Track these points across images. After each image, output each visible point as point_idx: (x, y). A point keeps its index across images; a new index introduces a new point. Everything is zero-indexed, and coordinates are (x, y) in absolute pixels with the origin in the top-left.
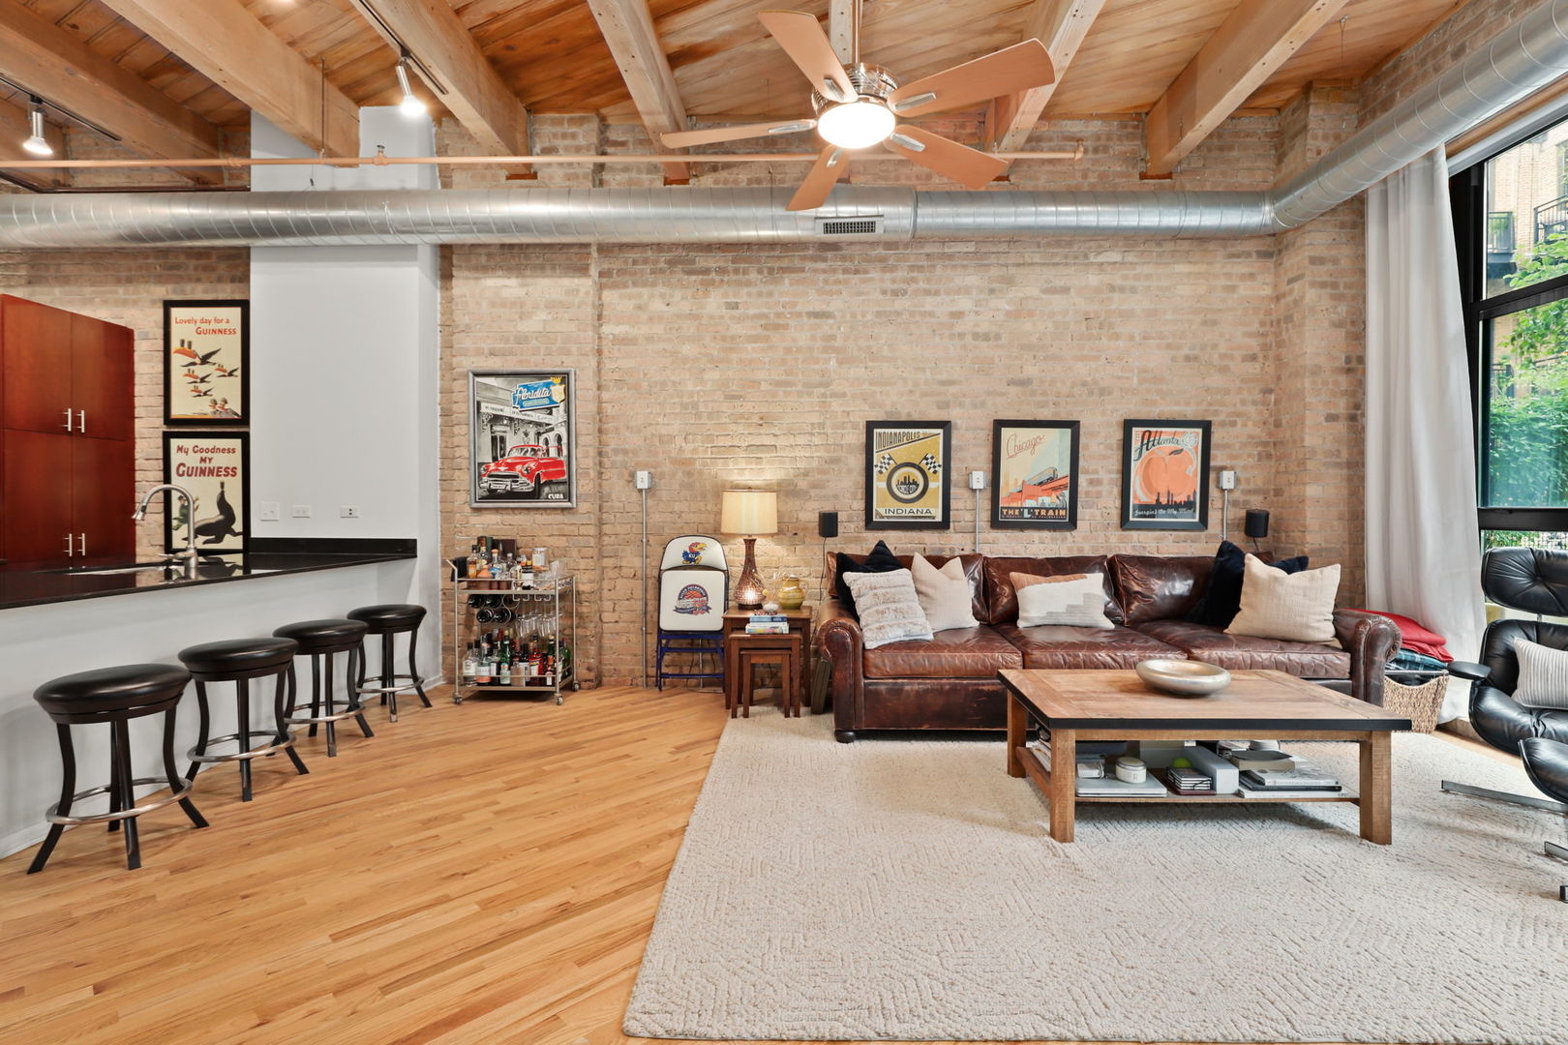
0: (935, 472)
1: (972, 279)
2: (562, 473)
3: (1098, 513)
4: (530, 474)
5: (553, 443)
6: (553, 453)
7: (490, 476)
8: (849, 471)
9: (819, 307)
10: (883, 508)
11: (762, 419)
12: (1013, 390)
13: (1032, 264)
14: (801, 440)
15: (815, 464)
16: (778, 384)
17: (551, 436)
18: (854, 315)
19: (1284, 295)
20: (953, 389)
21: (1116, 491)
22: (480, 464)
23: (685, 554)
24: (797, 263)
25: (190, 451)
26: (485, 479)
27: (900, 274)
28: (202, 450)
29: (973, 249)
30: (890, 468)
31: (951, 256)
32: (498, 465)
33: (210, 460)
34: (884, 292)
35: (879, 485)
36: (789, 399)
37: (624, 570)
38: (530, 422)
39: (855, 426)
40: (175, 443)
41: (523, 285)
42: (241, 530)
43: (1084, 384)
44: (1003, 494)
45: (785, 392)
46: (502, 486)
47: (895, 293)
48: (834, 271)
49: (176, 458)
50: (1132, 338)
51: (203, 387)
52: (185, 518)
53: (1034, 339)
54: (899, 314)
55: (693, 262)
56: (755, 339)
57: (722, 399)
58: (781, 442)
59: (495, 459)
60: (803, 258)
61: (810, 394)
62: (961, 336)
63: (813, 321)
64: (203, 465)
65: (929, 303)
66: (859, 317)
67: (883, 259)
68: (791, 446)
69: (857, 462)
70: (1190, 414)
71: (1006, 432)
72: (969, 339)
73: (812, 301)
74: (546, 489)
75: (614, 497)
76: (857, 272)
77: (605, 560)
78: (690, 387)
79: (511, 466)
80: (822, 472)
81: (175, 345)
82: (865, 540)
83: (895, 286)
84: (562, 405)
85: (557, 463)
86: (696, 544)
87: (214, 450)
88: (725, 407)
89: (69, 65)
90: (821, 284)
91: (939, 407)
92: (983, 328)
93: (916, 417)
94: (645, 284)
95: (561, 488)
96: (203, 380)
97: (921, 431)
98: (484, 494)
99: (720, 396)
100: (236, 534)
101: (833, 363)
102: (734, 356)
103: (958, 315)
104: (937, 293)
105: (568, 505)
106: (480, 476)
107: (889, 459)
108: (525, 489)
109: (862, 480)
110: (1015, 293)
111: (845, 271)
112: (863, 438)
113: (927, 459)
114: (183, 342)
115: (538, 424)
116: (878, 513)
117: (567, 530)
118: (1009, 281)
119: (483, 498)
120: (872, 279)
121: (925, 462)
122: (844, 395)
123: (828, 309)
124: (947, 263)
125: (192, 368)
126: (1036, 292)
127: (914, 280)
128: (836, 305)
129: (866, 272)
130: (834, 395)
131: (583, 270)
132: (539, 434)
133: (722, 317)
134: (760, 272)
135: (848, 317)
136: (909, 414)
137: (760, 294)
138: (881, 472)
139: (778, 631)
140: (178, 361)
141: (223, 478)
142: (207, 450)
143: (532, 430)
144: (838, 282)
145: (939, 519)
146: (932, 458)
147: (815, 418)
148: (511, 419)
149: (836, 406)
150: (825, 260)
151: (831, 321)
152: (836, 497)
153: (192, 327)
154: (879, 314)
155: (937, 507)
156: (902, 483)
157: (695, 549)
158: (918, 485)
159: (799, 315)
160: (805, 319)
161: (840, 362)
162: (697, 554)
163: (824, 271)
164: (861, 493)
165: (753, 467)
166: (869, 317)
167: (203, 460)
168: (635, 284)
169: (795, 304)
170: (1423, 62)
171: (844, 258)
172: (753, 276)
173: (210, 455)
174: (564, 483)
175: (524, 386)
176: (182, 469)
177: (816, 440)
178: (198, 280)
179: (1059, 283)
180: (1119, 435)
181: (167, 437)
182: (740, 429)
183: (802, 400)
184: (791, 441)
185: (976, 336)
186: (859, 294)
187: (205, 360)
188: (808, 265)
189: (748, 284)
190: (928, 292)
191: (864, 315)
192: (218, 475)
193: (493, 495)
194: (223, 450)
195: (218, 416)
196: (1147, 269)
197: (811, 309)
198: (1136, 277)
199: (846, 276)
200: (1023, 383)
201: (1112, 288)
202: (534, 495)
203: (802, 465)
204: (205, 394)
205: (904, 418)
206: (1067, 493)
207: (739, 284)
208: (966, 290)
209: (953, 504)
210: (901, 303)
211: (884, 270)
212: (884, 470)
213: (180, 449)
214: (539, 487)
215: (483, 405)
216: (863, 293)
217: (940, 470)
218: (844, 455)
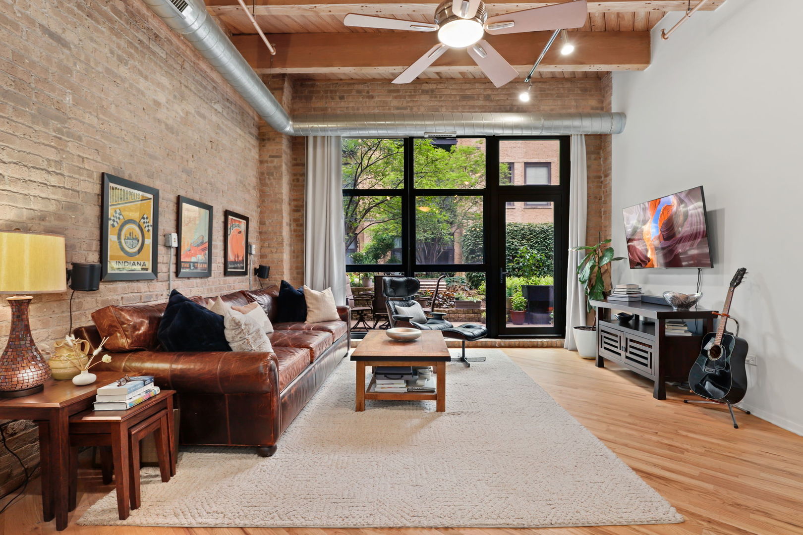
0: (148, 231)
1: (165, 81)
3: (216, 266)
8: (86, 221)
9: (54, 28)
10: (115, 260)
12: (184, 176)
13: (190, 89)
14: (37, 176)
15: (52, 207)
18: (87, 58)
19: (267, 162)
20: (156, 164)
21: (222, 253)
27: (122, 43)
29: (165, 57)
30: (120, 222)
31: (153, 53)
34: (112, 52)
35: (112, 238)
36: (20, 120)
39: (90, 175)
43: (211, 183)
44: (182, 252)
47: (120, 59)
50: (225, 161)
53: (192, 143)
54: (123, 80)
58: (10, 172)
61: (45, 124)
62: (159, 121)
63: (47, 39)
65: (142, 84)
66: (92, 64)
67: (110, 20)
68: (25, 181)
69: (92, 212)
70: (242, 211)
72: (163, 126)
76: (89, 15)
82: (100, 292)
83: (120, 52)
91: (149, 176)
92: (170, 122)
93: (134, 180)
97: (141, 193)
103: (157, 104)
104: (146, 78)
109: (97, 232)
110: (185, 106)
112: (97, 189)
113: (143, 218)
116: (112, 268)
118: (182, 95)
121: (142, 221)
122: (79, 138)
123: (63, 36)
124: (152, 57)
126: (193, 111)
127: (131, 56)
128: (70, 36)
129: (98, 22)
130: (69, 135)
135: (83, 58)
136: (130, 176)
138: (113, 226)
139: (152, 394)
145: (150, 271)
146: (147, 218)
149: (72, 147)
151: (66, 51)
154: (108, 70)
155: (149, 261)
156: (128, 238)
158: (138, 241)
159: (31, 22)
161: (76, 103)
164: (95, 245)
166: (100, 68)
170: (326, 92)
177: (53, 180)
179: (203, 111)
180: (224, 219)
183: (36, 127)
184: (24, 174)
185: (167, 126)
186: (92, 39)
190: (141, 73)
191: (96, 63)
197: (44, 23)
198: (227, 127)
199: (81, 13)
200: (188, 173)
201: (219, 127)
203: (37, 206)
205: (126, 178)
206: (207, 252)
208: (162, 87)
209: (160, 259)
210: (123, 71)
211: (111, 30)
212: (115, 224)
216: (96, 42)
217: (151, 228)
218: (80, 202)
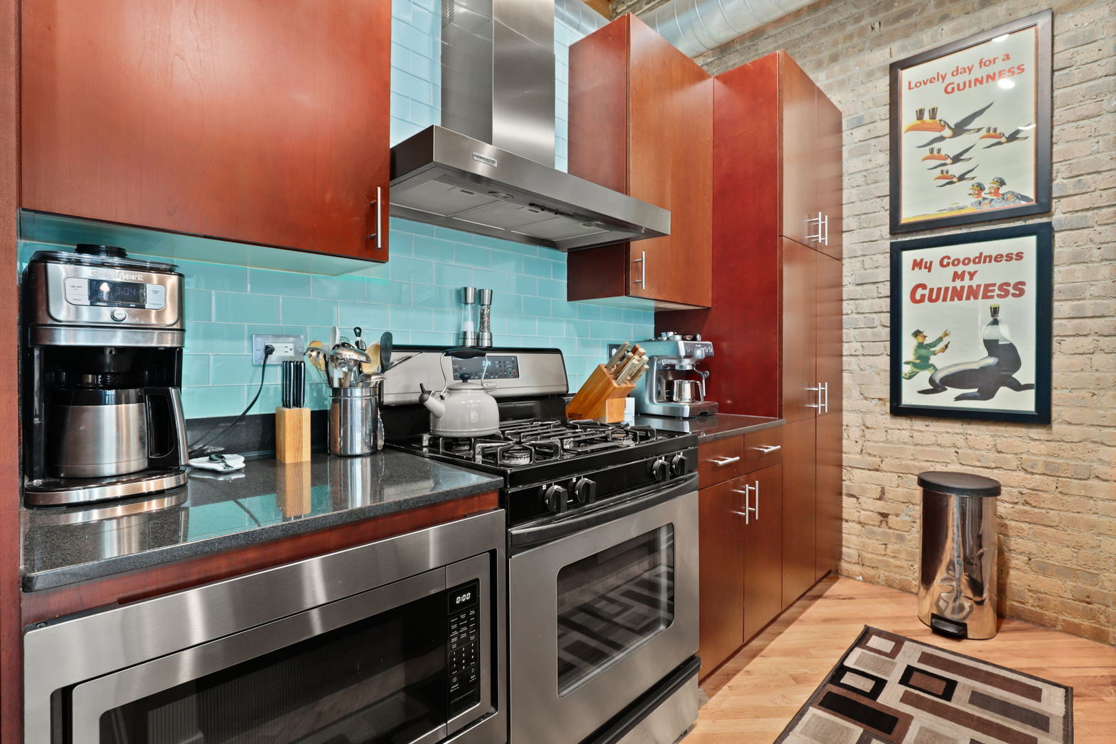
25: (936, 265)
28: (956, 262)
33: (972, 275)
40: (908, 257)
42: (1032, 380)
49: (909, 278)
51: (956, 170)
52: (923, 362)
64: (958, 284)
81: (907, 118)
87: (980, 259)
96: (956, 159)
100: (1018, 387)
114: (920, 114)
125: (936, 146)
140: (910, 142)
141: (996, 302)
142: (967, 261)
153: (939, 86)
167: (956, 276)
173: (971, 268)
176: (920, 292)
178: (944, 18)
181: (896, 253)
187: (959, 129)
192: (985, 297)
194: (998, 258)
195: (986, 208)
204: (961, 178)
213: (917, 264)
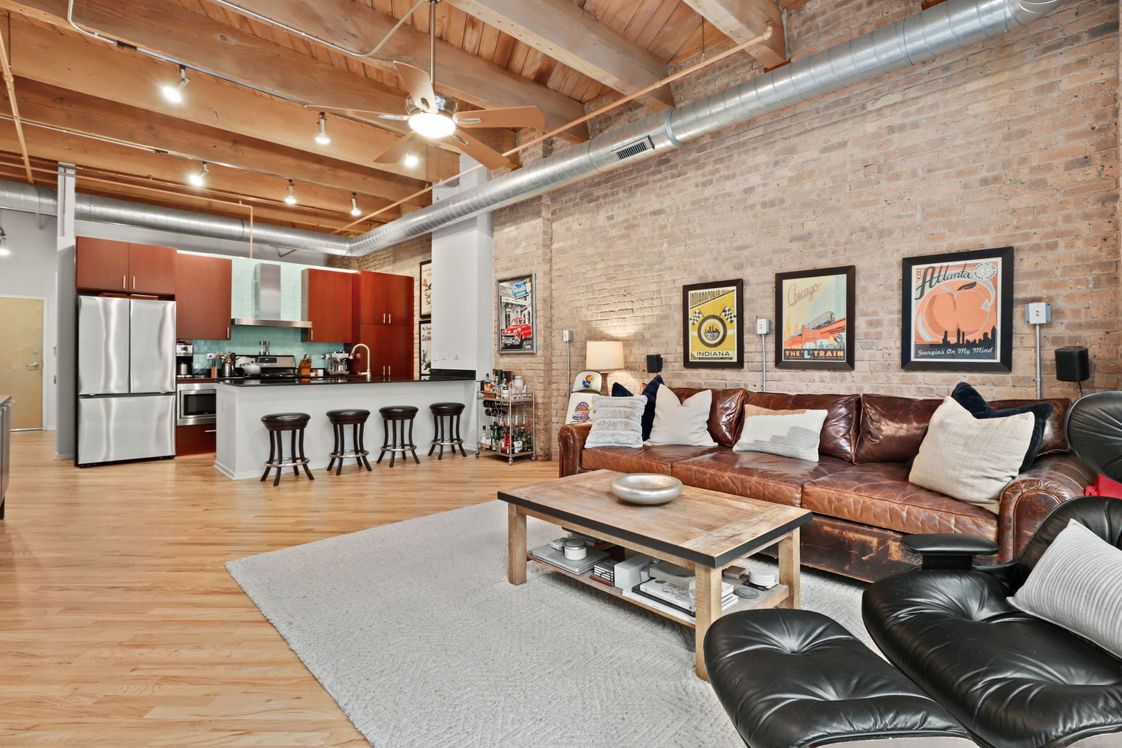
0: (731, 322)
1: (761, 158)
2: (530, 333)
3: (878, 354)
4: (518, 335)
5: (527, 316)
6: (527, 323)
7: (505, 336)
8: (674, 325)
9: (657, 207)
10: (696, 351)
11: (625, 291)
12: (795, 246)
13: (812, 130)
14: (646, 304)
15: (655, 320)
16: (633, 265)
17: (526, 312)
18: (678, 208)
20: (746, 252)
21: (897, 331)
22: (502, 330)
23: (584, 382)
24: (645, 179)
25: (426, 330)
26: (503, 338)
27: (708, 168)
29: (761, 133)
30: (700, 320)
31: (744, 144)
32: (508, 330)
34: (697, 186)
35: (693, 333)
36: (640, 275)
37: (561, 391)
38: (519, 305)
39: (677, 290)
40: (422, 326)
41: (517, 229)
43: (863, 229)
44: (785, 338)
45: (637, 271)
46: (510, 341)
47: (704, 184)
48: (666, 178)
49: (422, 333)
50: (914, 174)
53: (814, 196)
54: (707, 199)
55: (592, 194)
56: (621, 237)
57: (605, 281)
58: (636, 306)
59: (507, 327)
60: (648, 175)
61: (651, 270)
62: (752, 207)
63: (654, 217)
65: (728, 186)
66: (681, 209)
67: (696, 161)
68: (642, 308)
69: (679, 317)
70: (989, 243)
71: (787, 284)
72: (758, 209)
73: (653, 203)
74: (525, 343)
75: (557, 347)
76: (680, 175)
77: (553, 385)
78: (590, 274)
79: (512, 330)
80: (658, 325)
81: (423, 282)
82: (685, 376)
83: (705, 179)
84: (530, 294)
85: (528, 328)
86: (590, 376)
88: (607, 286)
89: (364, 176)
90: (658, 190)
91: (736, 269)
92: (771, 195)
93: (719, 279)
94: (570, 215)
95: (530, 342)
97: (721, 289)
98: (503, 346)
99: (604, 279)
101: (665, 245)
102: (611, 251)
103: (750, 190)
104: (734, 176)
105: (531, 351)
106: (502, 336)
107: (699, 313)
108: (517, 343)
109: (682, 330)
110: (797, 159)
111: (673, 176)
112: (682, 299)
113: (724, 311)
115: (521, 306)
116: (693, 356)
117: (534, 366)
118: (791, 151)
119: (503, 349)
120: (689, 178)
121: (724, 314)
122: (671, 268)
123: (662, 207)
124: (741, 150)
125: (426, 291)
126: (815, 154)
127: (717, 171)
128: (667, 203)
129: (686, 173)
130: (666, 269)
131: (538, 214)
132: (522, 311)
133: (605, 227)
134: (624, 191)
135: (674, 210)
136: (714, 277)
137: (624, 206)
138: (693, 324)
140: (423, 289)
143: (519, 310)
144: (668, 185)
145: (735, 360)
146: (729, 310)
147: (654, 287)
148: (512, 304)
149: (667, 276)
150: (660, 172)
151: (663, 215)
152: (667, 343)
154: (694, 203)
155: (734, 350)
156: (708, 332)
157: (589, 379)
158: (719, 333)
159: (645, 215)
160: (649, 217)
161: (669, 244)
162: (589, 382)
163: (660, 180)
164: (682, 340)
165: (621, 324)
166: (687, 207)
167: (429, 333)
168: (566, 216)
169: (643, 209)
171: (672, 168)
172: (621, 195)
174: (530, 339)
175: (516, 285)
176: (423, 337)
177: (656, 303)
178: (425, 251)
179: (836, 140)
180: (897, 275)
181: (420, 324)
182: (614, 299)
183: (647, 275)
184: (641, 304)
185: (764, 205)
186: (681, 191)
188: (651, 178)
189: (619, 201)
190: (727, 178)
191: (684, 205)
193: (507, 347)
196: (930, 100)
197: (652, 209)
198: (919, 111)
199: (674, 180)
200: (804, 238)
201: (891, 130)
202: (520, 346)
203: (647, 321)
205: (711, 280)
206: (844, 334)
207: (614, 202)
208: (756, 168)
209: (747, 348)
210: (709, 191)
211: (697, 168)
212: (695, 322)
213: (423, 329)
214: (522, 341)
215: (502, 297)
216: (683, 190)
217: (735, 320)
218: (672, 312)
